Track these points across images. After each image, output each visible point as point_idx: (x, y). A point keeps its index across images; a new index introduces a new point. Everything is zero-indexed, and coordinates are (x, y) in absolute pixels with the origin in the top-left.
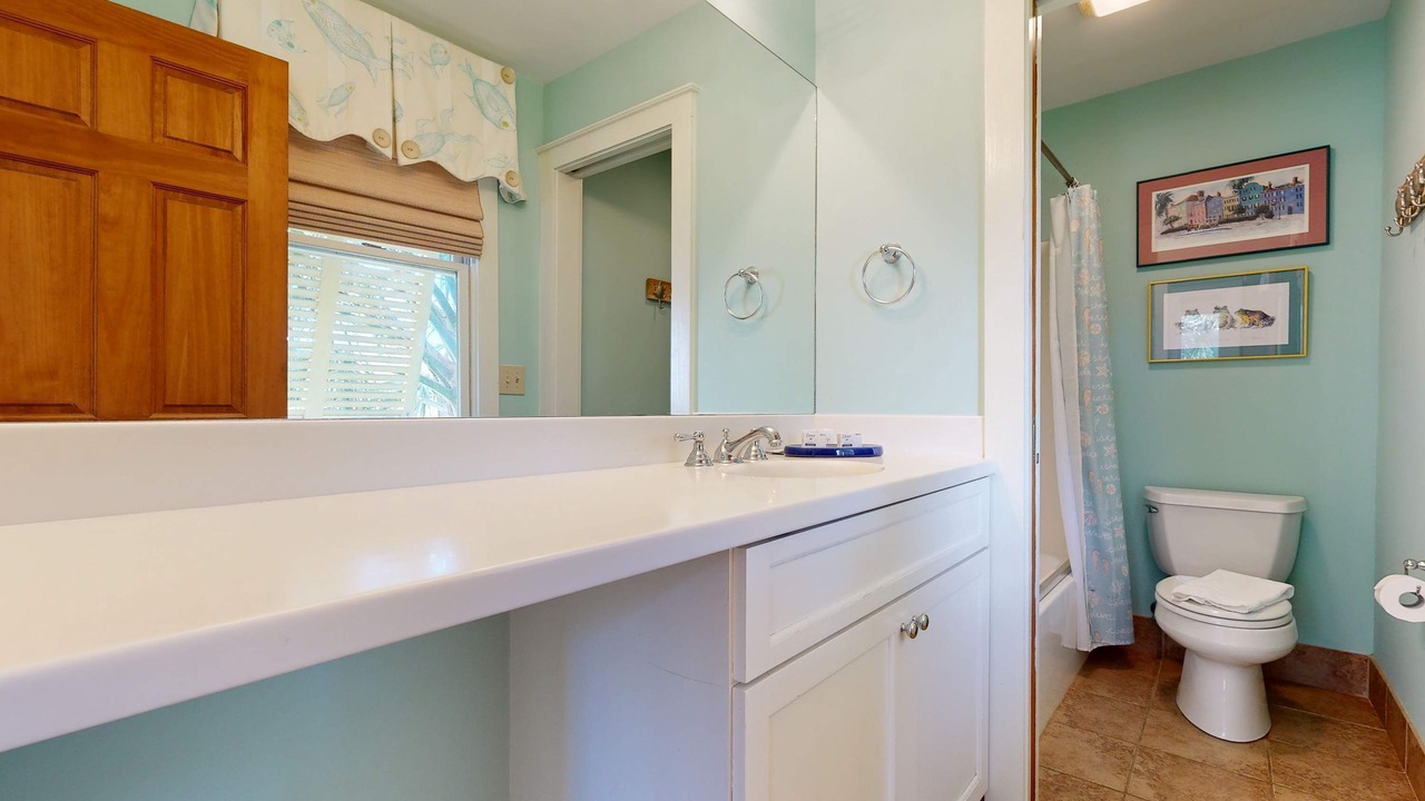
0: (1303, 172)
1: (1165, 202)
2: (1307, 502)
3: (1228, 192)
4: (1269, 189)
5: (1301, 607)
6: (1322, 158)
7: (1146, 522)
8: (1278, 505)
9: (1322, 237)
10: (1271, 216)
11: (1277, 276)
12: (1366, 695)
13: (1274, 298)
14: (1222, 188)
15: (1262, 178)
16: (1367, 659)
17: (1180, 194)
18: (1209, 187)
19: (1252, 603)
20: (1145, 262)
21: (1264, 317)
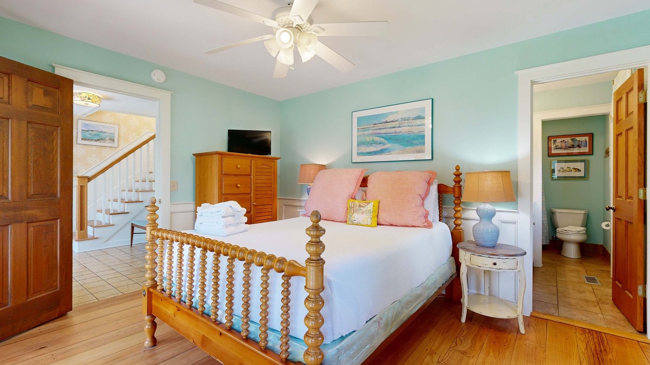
0: (587, 138)
1: (555, 141)
2: (588, 211)
3: (570, 141)
4: (579, 141)
5: (587, 232)
6: (591, 136)
7: (551, 217)
8: (583, 212)
9: (591, 153)
10: (580, 147)
11: (581, 161)
12: (602, 253)
13: (581, 166)
14: (568, 140)
15: (578, 139)
16: (601, 245)
17: (559, 140)
18: (566, 139)
19: (578, 230)
20: (550, 155)
21: (579, 170)
